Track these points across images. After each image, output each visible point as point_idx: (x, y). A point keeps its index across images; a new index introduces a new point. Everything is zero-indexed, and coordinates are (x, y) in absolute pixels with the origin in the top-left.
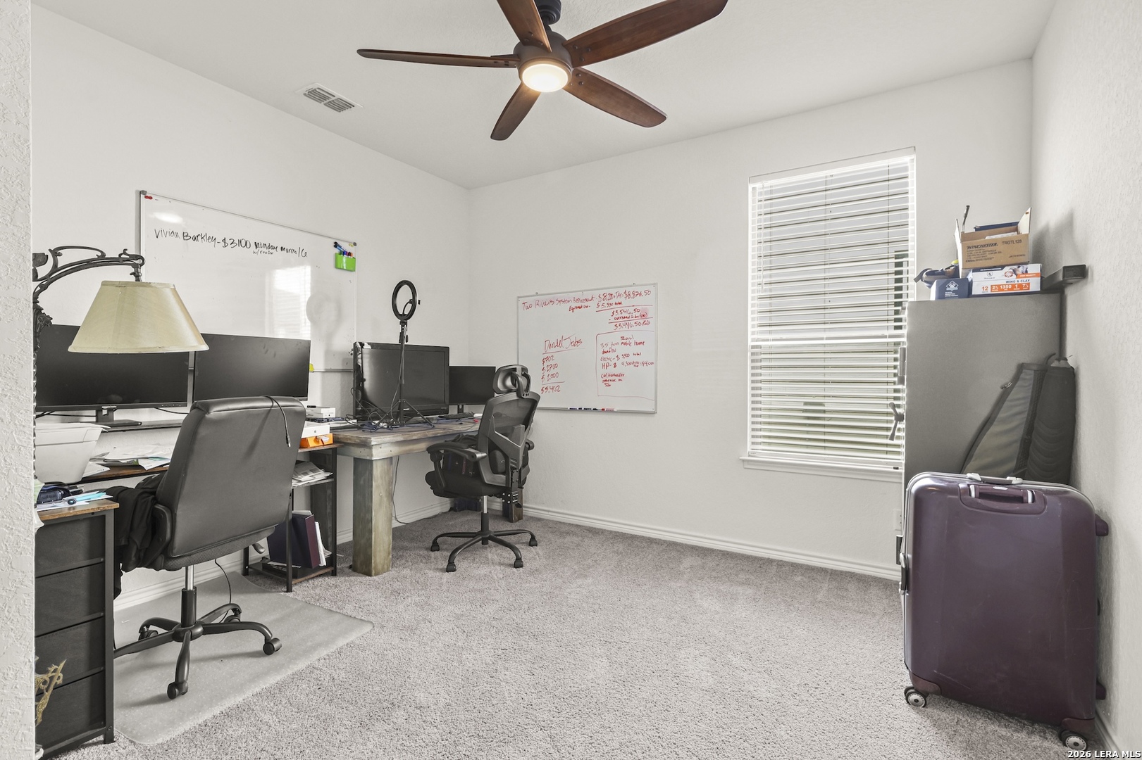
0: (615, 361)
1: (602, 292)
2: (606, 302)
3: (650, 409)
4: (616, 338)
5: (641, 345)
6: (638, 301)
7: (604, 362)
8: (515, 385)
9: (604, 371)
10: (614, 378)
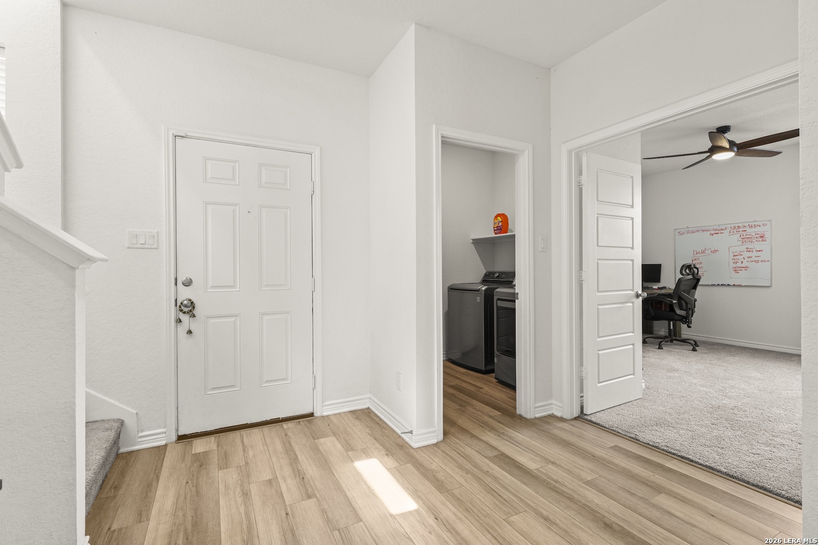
0: (743, 260)
1: (732, 226)
2: (735, 230)
3: (768, 284)
4: (743, 248)
5: (761, 252)
6: (757, 229)
7: (734, 261)
8: (691, 272)
9: (735, 265)
10: (741, 269)
